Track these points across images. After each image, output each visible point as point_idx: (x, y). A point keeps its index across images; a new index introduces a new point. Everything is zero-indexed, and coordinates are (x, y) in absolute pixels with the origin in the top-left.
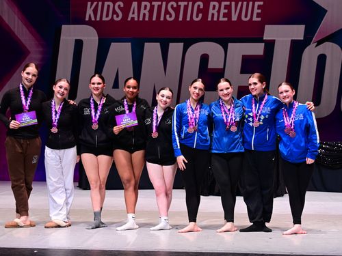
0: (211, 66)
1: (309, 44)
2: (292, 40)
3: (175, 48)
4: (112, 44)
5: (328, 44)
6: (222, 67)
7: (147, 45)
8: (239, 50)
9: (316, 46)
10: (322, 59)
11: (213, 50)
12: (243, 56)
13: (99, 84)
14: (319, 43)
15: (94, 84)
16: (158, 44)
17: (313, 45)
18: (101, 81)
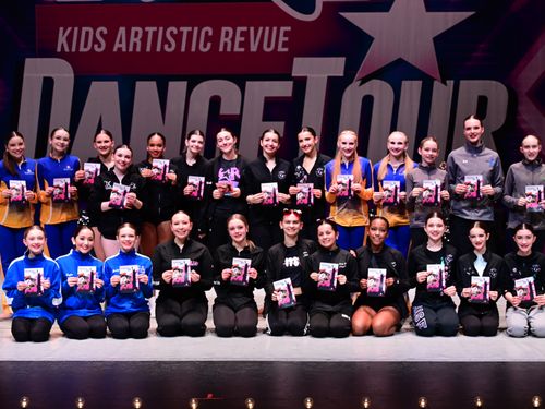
0: (224, 110)
1: (351, 82)
2: (329, 78)
3: (177, 88)
4: (93, 83)
5: (376, 83)
6: (238, 112)
7: (139, 85)
8: (260, 90)
9: (361, 84)
10: (368, 102)
11: (226, 90)
12: (266, 98)
13: (106, 141)
14: (364, 80)
15: (100, 142)
16: (154, 83)
17: (356, 83)
18: (108, 138)
